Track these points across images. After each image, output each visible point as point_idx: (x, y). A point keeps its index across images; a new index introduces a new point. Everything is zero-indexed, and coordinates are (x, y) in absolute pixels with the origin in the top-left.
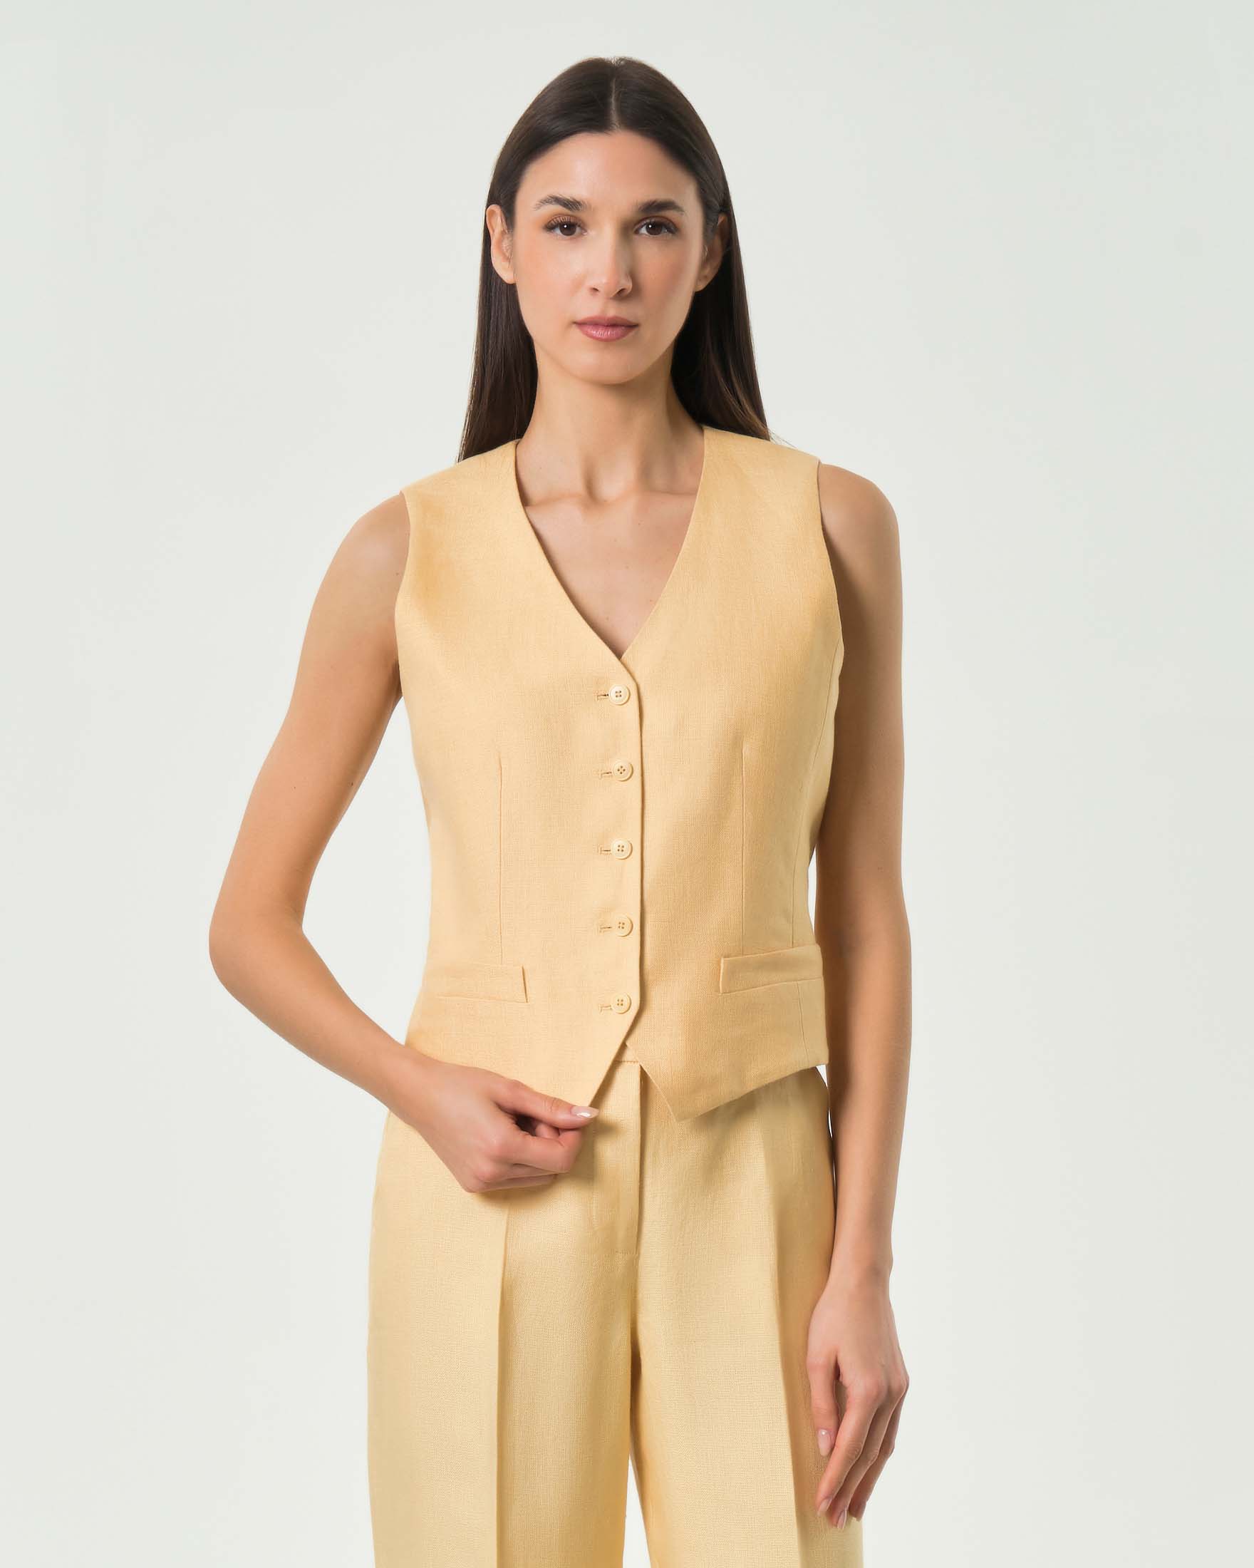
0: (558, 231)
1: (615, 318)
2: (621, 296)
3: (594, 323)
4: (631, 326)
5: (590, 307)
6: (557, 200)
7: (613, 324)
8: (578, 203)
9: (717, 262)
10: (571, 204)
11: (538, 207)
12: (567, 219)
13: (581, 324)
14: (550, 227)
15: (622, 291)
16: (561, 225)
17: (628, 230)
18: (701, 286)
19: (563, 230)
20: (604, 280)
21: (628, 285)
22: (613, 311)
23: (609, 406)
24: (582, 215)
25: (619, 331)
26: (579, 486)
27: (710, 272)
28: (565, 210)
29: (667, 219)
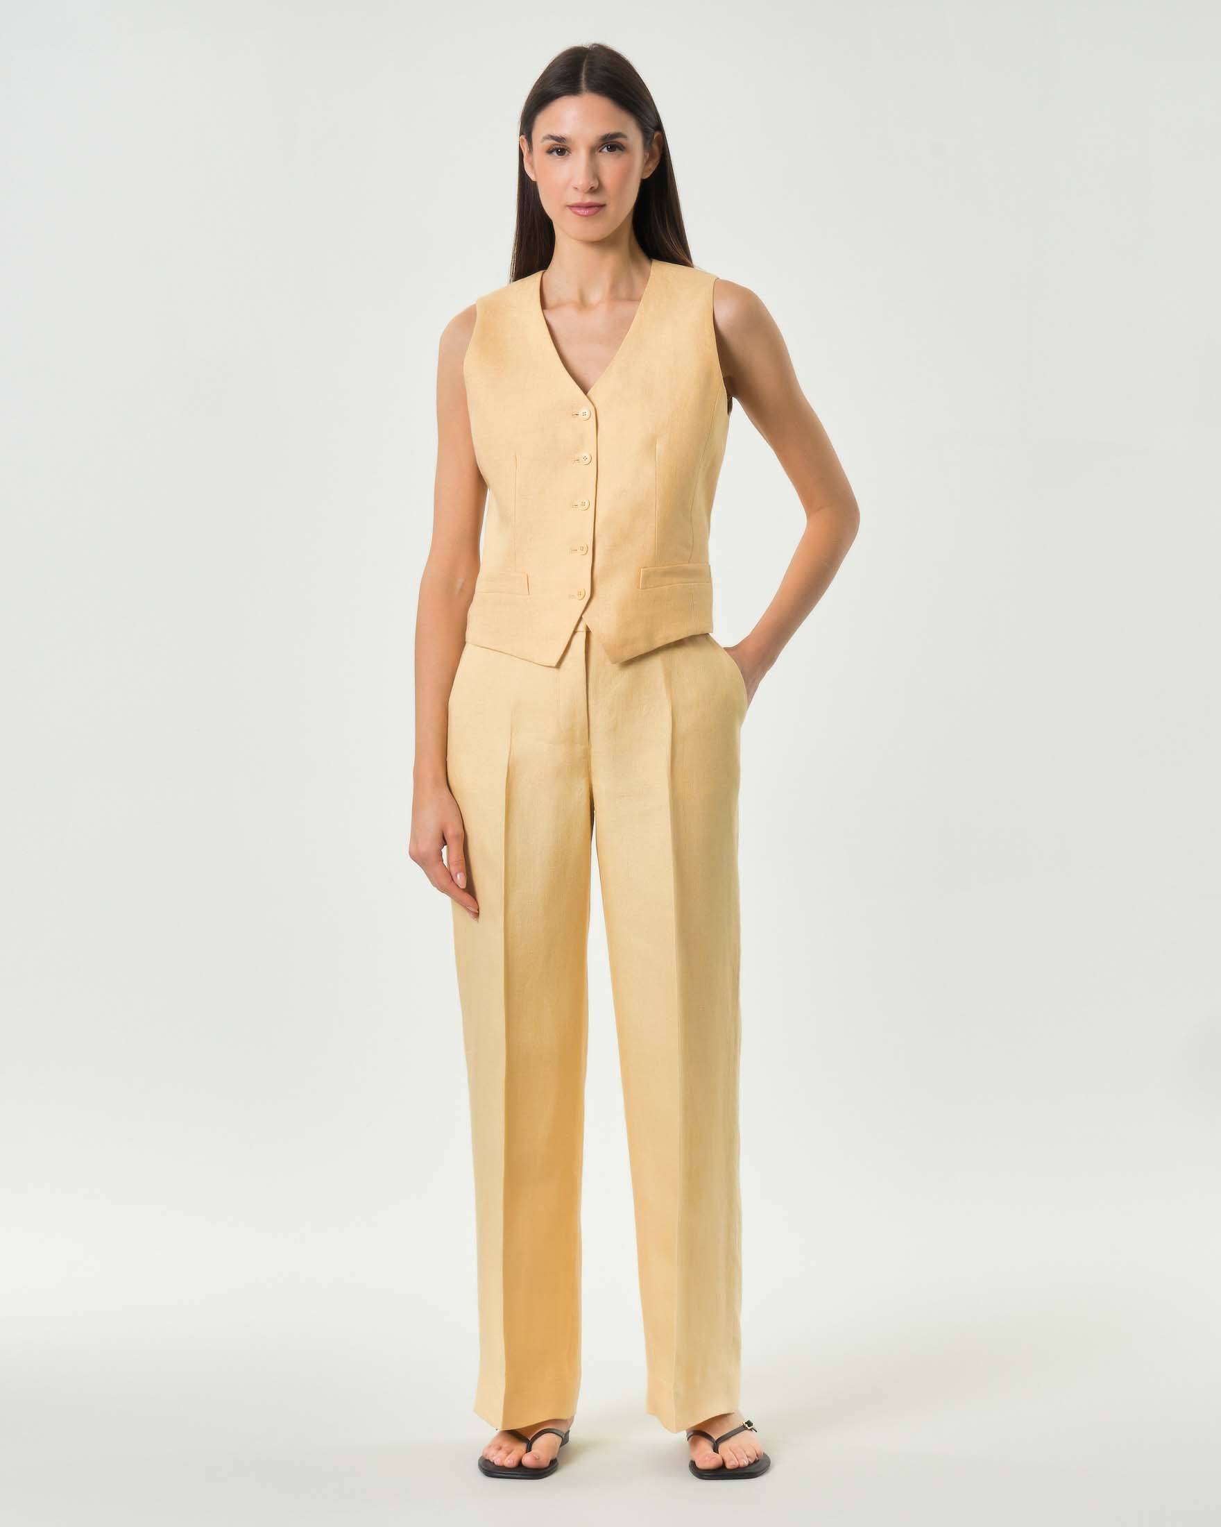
0: (555, 153)
1: (589, 203)
2: (592, 191)
3: (579, 206)
4: (602, 206)
5: (576, 198)
6: (552, 137)
7: (589, 206)
8: (564, 138)
9: (657, 160)
10: (560, 139)
11: (542, 141)
12: (558, 147)
13: (571, 207)
14: (550, 152)
15: (592, 188)
16: (557, 150)
17: (594, 150)
18: (647, 176)
19: (558, 152)
20: (581, 183)
21: (596, 185)
22: (589, 199)
23: (592, 253)
24: (568, 145)
25: (594, 210)
26: (576, 297)
27: (652, 167)
28: (555, 142)
29: (619, 143)
